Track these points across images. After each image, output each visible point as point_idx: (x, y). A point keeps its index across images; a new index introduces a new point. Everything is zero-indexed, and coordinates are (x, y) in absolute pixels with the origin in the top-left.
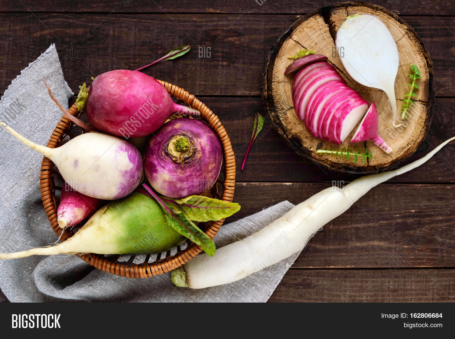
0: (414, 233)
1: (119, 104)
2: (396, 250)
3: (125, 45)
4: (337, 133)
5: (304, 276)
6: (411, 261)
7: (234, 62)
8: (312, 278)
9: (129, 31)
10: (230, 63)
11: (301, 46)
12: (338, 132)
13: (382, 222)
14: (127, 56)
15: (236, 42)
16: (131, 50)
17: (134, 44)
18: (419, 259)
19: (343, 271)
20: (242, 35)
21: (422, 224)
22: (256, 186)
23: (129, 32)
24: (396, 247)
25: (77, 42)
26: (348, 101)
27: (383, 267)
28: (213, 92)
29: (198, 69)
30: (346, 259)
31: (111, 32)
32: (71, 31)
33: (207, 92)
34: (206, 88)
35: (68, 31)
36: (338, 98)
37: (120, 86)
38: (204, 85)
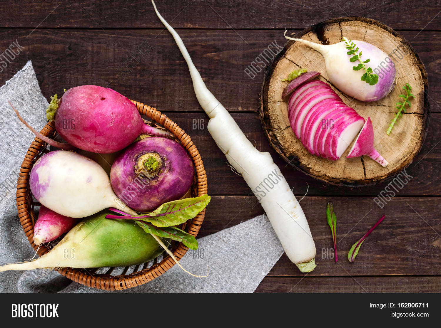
0: (386, 243)
1: (87, 120)
2: (368, 259)
3: (104, 61)
4: (332, 150)
5: (279, 283)
6: (382, 270)
7: (213, 78)
8: (287, 285)
9: (108, 46)
10: (209, 79)
11: (295, 65)
12: (334, 149)
13: (356, 233)
14: (106, 72)
15: (215, 58)
16: (110, 66)
17: (113, 60)
18: (390, 268)
19: (317, 278)
20: (221, 51)
21: (394, 235)
22: (233, 199)
23: (108, 48)
24: (368, 257)
25: (56, 57)
26: (343, 118)
27: (355, 274)
28: (192, 107)
29: (177, 85)
30: (320, 268)
31: (90, 48)
32: (50, 47)
33: (186, 108)
34: (185, 104)
35: (47, 47)
36: (333, 116)
37: (89, 102)
38: (183, 101)
